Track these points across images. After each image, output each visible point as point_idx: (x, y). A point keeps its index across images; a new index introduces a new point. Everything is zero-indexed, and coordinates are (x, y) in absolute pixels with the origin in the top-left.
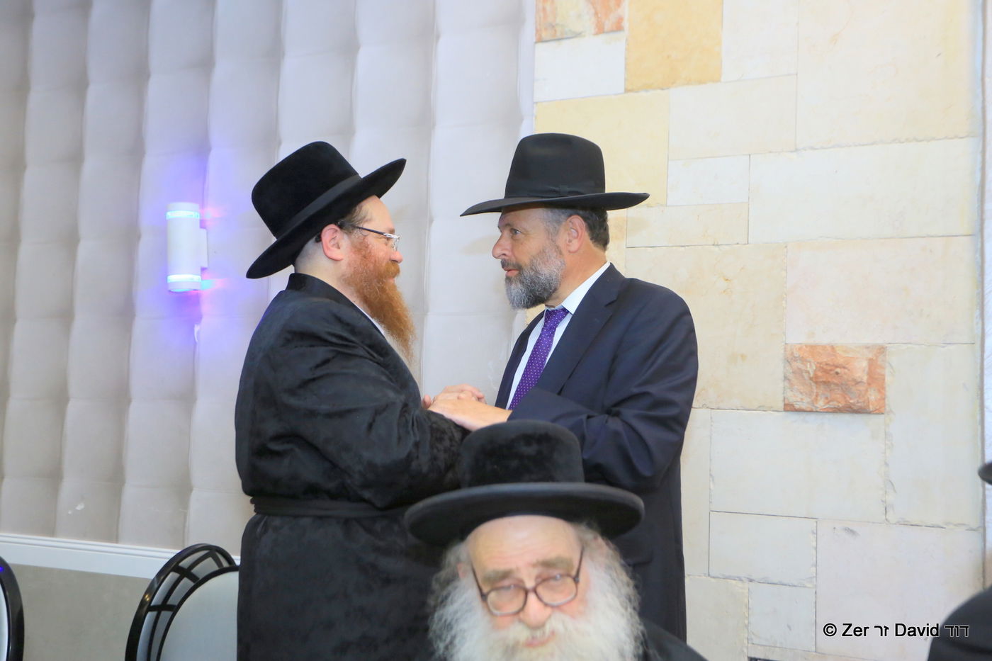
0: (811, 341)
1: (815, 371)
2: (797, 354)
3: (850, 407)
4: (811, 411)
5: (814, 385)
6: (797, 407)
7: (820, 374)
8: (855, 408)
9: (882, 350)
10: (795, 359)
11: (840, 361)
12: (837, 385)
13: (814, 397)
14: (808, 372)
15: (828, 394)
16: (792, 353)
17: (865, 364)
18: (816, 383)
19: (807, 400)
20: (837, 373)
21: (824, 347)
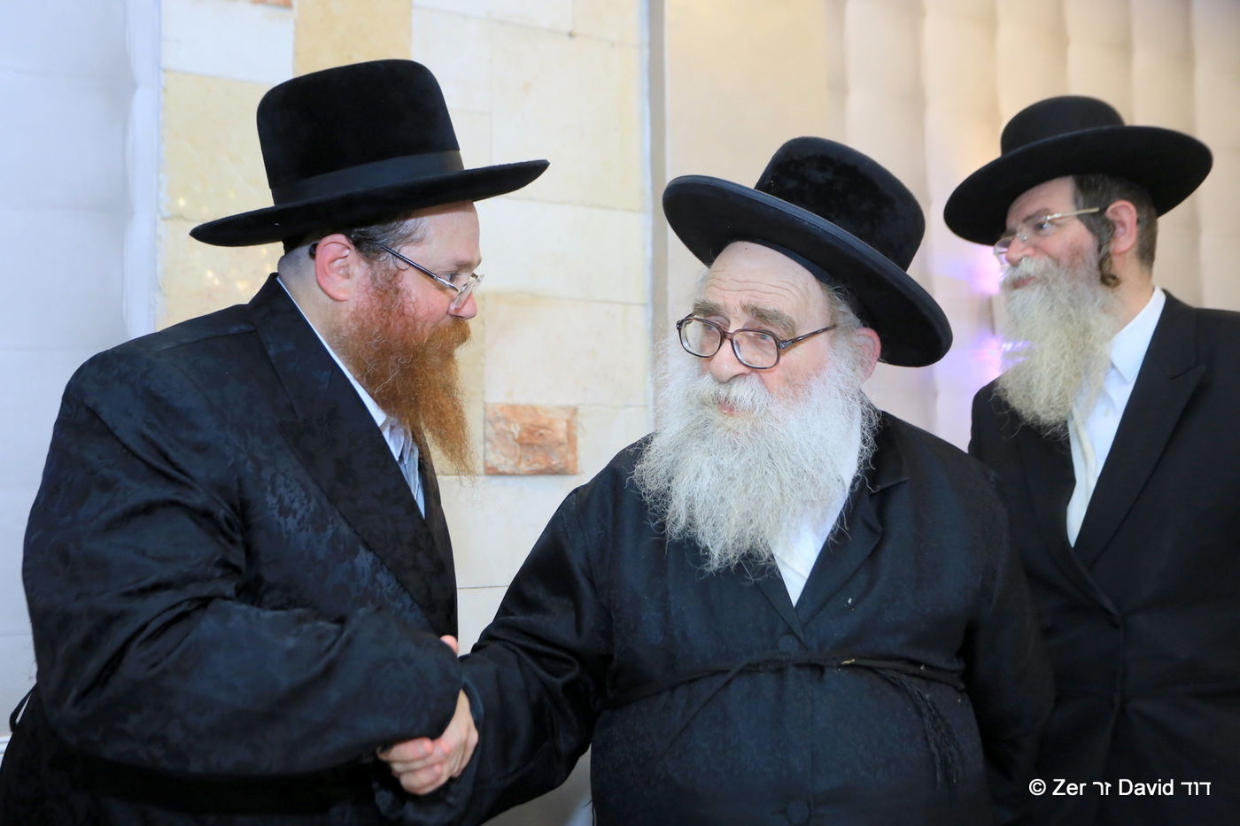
0: (511, 401)
1: (520, 432)
2: (500, 414)
3: (552, 470)
4: (513, 475)
5: (518, 447)
6: (500, 470)
7: (525, 435)
8: (556, 469)
9: (574, 411)
10: (498, 419)
11: (544, 422)
12: (540, 446)
13: (517, 460)
14: (512, 433)
15: (531, 457)
16: (495, 413)
17: (564, 425)
18: (521, 444)
19: (511, 462)
20: (541, 435)
21: (524, 407)
